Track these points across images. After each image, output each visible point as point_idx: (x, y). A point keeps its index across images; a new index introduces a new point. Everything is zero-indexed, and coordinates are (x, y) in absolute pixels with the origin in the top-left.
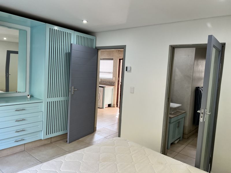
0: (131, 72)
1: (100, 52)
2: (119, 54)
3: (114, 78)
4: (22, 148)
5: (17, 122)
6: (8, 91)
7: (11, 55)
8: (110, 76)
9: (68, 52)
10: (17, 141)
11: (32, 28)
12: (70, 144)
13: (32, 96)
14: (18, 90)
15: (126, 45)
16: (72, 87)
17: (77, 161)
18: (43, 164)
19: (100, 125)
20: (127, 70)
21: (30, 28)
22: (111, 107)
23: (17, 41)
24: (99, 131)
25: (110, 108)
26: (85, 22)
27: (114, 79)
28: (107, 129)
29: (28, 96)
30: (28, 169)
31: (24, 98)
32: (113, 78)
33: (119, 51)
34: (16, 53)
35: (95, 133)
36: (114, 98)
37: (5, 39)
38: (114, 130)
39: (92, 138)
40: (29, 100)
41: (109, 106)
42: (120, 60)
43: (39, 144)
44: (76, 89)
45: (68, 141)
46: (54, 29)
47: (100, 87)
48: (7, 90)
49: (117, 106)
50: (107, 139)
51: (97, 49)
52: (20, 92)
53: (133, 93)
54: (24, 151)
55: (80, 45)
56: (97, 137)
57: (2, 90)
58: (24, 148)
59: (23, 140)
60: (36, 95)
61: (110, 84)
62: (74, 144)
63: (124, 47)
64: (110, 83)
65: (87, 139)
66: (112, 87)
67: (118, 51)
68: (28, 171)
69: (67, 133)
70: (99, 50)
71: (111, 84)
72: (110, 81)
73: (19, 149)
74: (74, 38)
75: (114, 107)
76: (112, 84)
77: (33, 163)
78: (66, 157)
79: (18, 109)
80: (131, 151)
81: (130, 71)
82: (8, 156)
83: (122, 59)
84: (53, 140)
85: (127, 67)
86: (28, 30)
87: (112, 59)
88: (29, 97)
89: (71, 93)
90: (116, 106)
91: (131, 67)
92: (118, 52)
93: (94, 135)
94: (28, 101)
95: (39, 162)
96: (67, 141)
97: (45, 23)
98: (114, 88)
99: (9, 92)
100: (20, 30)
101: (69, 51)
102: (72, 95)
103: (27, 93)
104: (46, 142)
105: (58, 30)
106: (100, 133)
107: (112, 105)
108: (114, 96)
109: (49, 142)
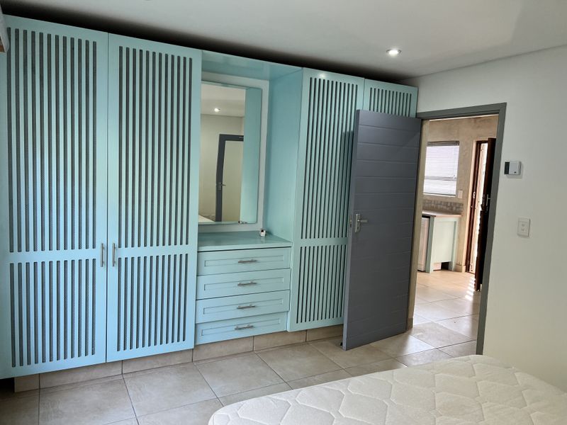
0: (521, 178)
1: (427, 127)
2: (479, 127)
3: (461, 193)
4: (248, 345)
5: (240, 288)
6: (221, 221)
7: (227, 143)
8: (449, 189)
9: (348, 130)
10: (240, 329)
11: (273, 81)
12: (349, 352)
13: (269, 233)
14: (242, 219)
15: (505, 104)
16: (355, 213)
17: (377, 398)
18: (300, 391)
19: (421, 315)
20: (507, 172)
21: (268, 82)
22: (451, 271)
23: (241, 112)
24: (420, 330)
25: (445, 273)
26: (394, 53)
27: (460, 196)
28: (442, 327)
29: (262, 231)
30: (269, 396)
31: (252, 236)
32: (457, 192)
33: (478, 120)
34: (240, 138)
35: (409, 334)
36: (459, 246)
37: (216, 110)
38: (463, 333)
39: (403, 345)
40: (264, 241)
41: (445, 266)
42: (479, 144)
43: (281, 341)
44: (366, 221)
45: (344, 345)
46: (320, 80)
47: (424, 216)
48: (219, 217)
49: (468, 270)
50: (442, 355)
51: (421, 119)
52: (246, 223)
53: (524, 236)
54: (252, 353)
55: (377, 111)
56: (415, 345)
57: (208, 217)
58: (252, 346)
59: (252, 327)
60: (277, 231)
61: (448, 209)
62: (358, 353)
63: (498, 110)
64: (447, 206)
65: (388, 345)
66: (453, 218)
67: (473, 121)
68: (271, 402)
69: (343, 325)
70: (425, 122)
71: (452, 209)
72: (448, 200)
73: (242, 347)
74: (364, 95)
75: (460, 271)
76: (454, 208)
77: (270, 382)
78: (350, 384)
79: (244, 260)
80: (528, 402)
81: (519, 173)
82: (222, 358)
83: (485, 142)
84: (310, 336)
85: (507, 165)
86: (265, 86)
87: (457, 143)
88: (263, 234)
89: (354, 229)
90: (464, 268)
91: (520, 163)
92: (475, 122)
93: (406, 339)
94: (262, 243)
95: (282, 381)
96: (342, 344)
97: (300, 68)
98: (460, 219)
99: (223, 223)
100: (248, 88)
101: (352, 129)
102: (355, 235)
103: (260, 226)
104: (296, 339)
105: (328, 81)
106: (422, 335)
107: (454, 266)
108: (459, 241)
109: (302, 341)
